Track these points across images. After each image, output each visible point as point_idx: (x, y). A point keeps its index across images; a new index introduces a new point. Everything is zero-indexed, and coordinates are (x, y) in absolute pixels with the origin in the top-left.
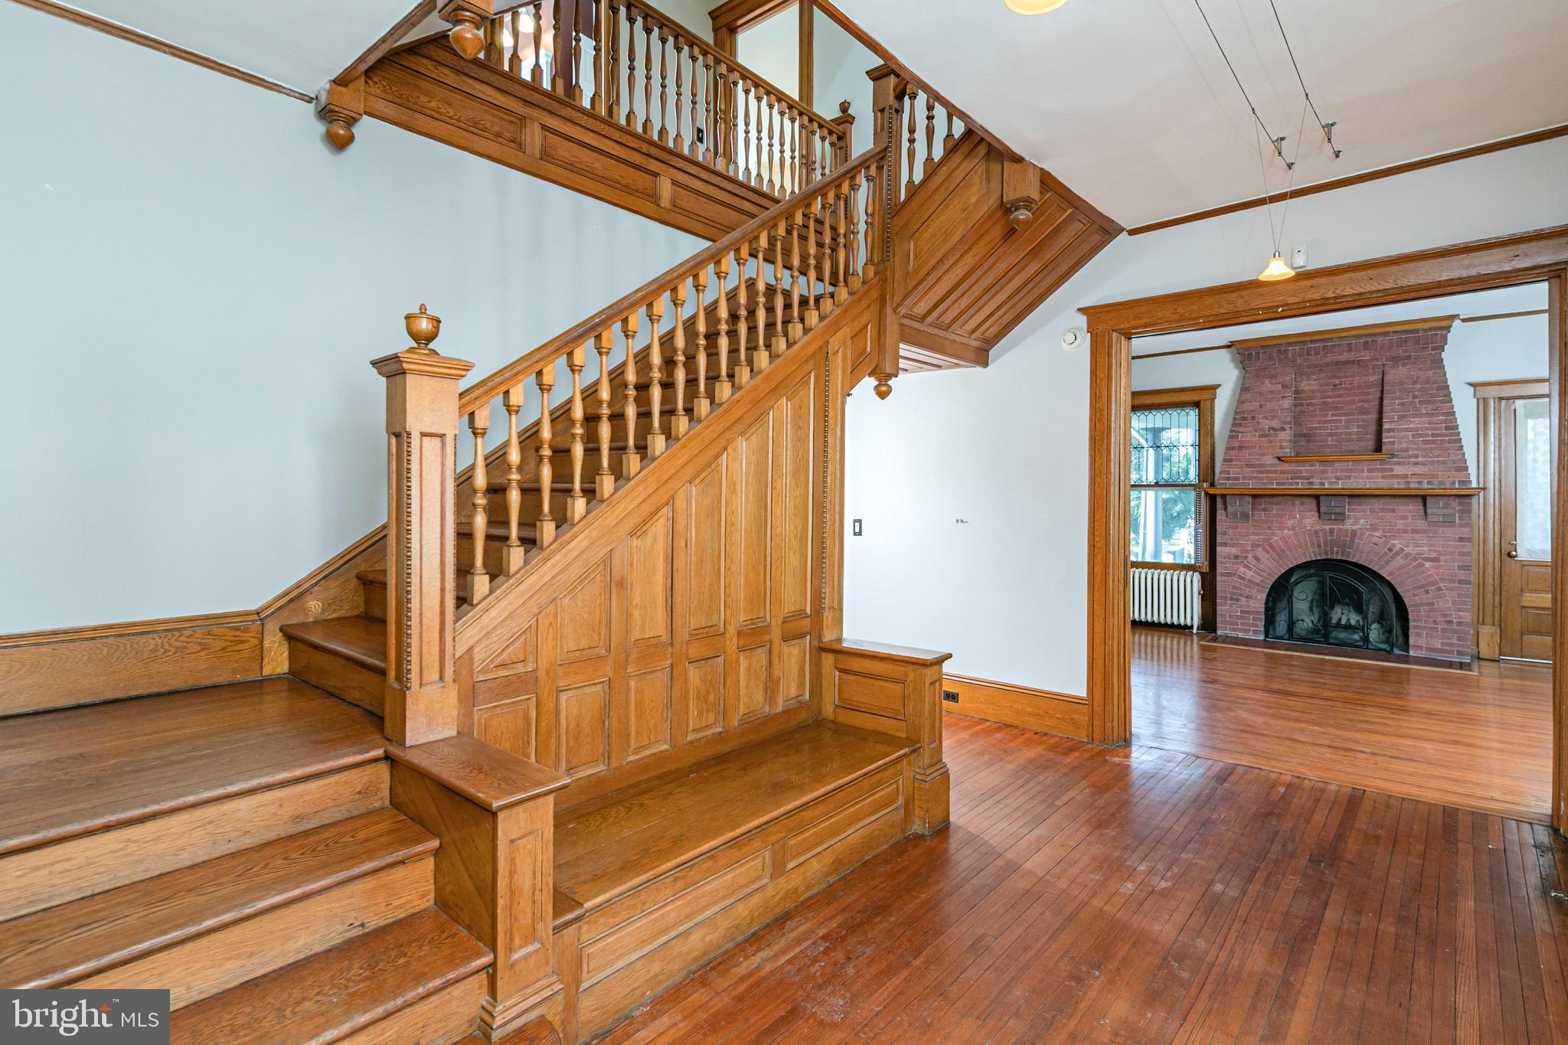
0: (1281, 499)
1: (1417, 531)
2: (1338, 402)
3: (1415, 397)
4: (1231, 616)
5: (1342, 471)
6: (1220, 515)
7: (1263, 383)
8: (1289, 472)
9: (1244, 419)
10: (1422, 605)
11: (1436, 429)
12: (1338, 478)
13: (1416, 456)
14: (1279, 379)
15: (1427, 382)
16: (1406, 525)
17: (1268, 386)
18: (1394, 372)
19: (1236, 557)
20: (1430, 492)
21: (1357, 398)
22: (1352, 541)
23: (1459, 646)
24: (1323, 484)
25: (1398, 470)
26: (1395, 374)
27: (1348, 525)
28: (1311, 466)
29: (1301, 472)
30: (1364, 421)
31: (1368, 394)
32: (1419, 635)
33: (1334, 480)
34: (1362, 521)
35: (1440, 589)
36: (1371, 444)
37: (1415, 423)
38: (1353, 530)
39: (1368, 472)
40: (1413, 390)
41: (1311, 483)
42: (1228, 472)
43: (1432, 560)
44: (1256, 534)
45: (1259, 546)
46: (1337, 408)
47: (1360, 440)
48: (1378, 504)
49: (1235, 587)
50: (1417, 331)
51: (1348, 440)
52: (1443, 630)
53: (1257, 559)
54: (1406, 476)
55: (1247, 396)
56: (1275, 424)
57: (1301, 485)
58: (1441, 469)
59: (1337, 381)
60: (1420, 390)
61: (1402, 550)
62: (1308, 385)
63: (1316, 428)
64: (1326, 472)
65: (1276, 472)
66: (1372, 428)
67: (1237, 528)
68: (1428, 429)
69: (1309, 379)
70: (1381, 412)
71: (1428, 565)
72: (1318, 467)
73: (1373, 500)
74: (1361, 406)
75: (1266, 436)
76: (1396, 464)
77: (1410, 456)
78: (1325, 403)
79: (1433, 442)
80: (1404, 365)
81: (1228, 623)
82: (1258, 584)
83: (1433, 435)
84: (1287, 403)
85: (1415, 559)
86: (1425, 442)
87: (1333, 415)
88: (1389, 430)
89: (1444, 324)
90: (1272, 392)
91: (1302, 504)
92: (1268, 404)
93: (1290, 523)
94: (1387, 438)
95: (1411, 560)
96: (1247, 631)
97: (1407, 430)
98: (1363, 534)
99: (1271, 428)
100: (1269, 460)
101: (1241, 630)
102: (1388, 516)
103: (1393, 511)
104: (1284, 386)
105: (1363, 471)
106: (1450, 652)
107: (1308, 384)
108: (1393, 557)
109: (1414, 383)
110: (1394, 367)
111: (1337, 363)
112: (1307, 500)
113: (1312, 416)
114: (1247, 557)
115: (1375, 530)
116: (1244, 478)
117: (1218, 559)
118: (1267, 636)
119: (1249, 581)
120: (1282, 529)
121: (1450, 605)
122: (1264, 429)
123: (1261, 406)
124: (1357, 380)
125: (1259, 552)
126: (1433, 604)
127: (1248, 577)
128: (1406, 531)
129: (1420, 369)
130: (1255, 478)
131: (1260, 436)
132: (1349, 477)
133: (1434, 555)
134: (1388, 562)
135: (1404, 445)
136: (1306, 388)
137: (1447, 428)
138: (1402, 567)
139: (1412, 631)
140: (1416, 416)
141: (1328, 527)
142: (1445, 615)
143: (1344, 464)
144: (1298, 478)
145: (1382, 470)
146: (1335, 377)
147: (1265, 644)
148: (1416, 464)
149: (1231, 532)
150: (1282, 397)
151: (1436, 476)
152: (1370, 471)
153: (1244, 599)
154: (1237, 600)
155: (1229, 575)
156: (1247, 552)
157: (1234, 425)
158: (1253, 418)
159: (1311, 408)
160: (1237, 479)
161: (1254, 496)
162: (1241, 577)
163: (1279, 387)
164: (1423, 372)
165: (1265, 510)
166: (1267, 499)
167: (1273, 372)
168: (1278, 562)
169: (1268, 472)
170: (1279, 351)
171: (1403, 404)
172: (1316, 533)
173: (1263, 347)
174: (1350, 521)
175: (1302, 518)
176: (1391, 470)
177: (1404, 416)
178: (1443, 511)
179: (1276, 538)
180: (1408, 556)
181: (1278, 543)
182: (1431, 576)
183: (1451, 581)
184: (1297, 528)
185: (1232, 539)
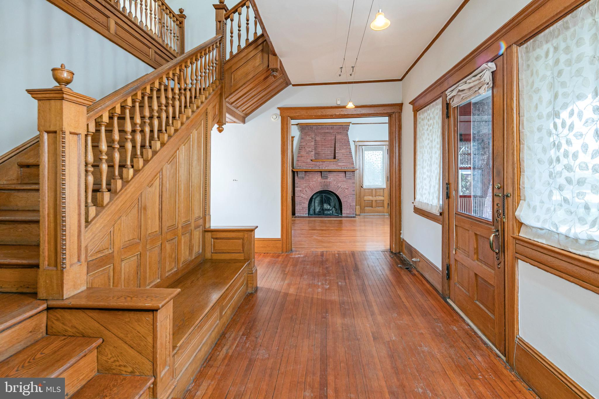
0: (312, 172)
1: (343, 181)
2: (325, 144)
3: (343, 144)
4: (299, 210)
5: (327, 164)
6: (296, 178)
7: (307, 137)
8: (314, 164)
9: (302, 148)
10: (345, 202)
12: (326, 166)
13: (343, 160)
14: (311, 136)
15: (345, 140)
16: (341, 179)
17: (308, 138)
18: (338, 136)
19: (301, 191)
20: (347, 170)
21: (329, 143)
22: (329, 185)
23: (353, 212)
24: (322, 168)
25: (340, 164)
27: (328, 180)
28: (319, 162)
29: (317, 164)
30: (331, 150)
31: (332, 142)
32: (344, 210)
34: (332, 179)
35: (349, 197)
36: (333, 157)
37: (343, 151)
40: (342, 142)
41: (319, 168)
42: (298, 164)
43: (347, 189)
44: (306, 184)
45: (307, 187)
46: (325, 146)
47: (330, 155)
48: (335, 174)
49: (300, 201)
50: (342, 125)
51: (328, 155)
52: (349, 208)
53: (306, 191)
54: (341, 166)
55: (302, 141)
56: (310, 150)
57: (317, 169)
58: (349, 164)
59: (325, 138)
60: (344, 142)
61: (341, 187)
62: (318, 139)
63: (320, 151)
64: (323, 164)
65: (311, 164)
66: (333, 152)
67: (301, 182)
68: (345, 153)
69: (318, 137)
70: (335, 148)
71: (346, 190)
72: (321, 163)
73: (334, 173)
74: (331, 146)
75: (308, 153)
76: (339, 162)
78: (322, 144)
79: (347, 156)
80: (340, 135)
81: (299, 212)
82: (306, 199)
84: (313, 143)
85: (344, 189)
86: (345, 156)
87: (324, 148)
88: (337, 153)
89: (348, 124)
90: (309, 140)
92: (308, 143)
93: (314, 180)
94: (337, 155)
96: (304, 214)
97: (341, 153)
98: (332, 182)
99: (309, 151)
100: (309, 161)
101: (302, 214)
102: (337, 177)
103: (338, 176)
104: (312, 138)
105: (331, 164)
106: (351, 214)
108: (339, 188)
109: (342, 140)
111: (325, 133)
112: (318, 173)
113: (319, 148)
114: (303, 191)
115: (335, 181)
116: (303, 166)
117: (296, 192)
118: (308, 215)
119: (304, 198)
120: (312, 182)
121: (351, 201)
122: (307, 151)
123: (306, 144)
124: (330, 138)
125: (307, 189)
126: (347, 201)
127: (304, 197)
128: (341, 181)
130: (305, 166)
131: (306, 153)
132: (328, 166)
134: (337, 190)
135: (341, 157)
137: (350, 153)
138: (341, 191)
139: (343, 209)
140: (343, 149)
141: (324, 181)
142: (350, 204)
143: (327, 162)
144: (316, 166)
145: (336, 164)
146: (324, 137)
147: (309, 217)
148: (343, 162)
149: (299, 183)
151: (348, 166)
152: (333, 164)
153: (303, 204)
154: (301, 204)
155: (299, 196)
156: (304, 189)
157: (299, 149)
158: (304, 147)
159: (319, 145)
160: (301, 166)
161: (305, 172)
162: (302, 197)
163: (311, 138)
164: (344, 137)
165: (308, 176)
166: (308, 173)
167: (309, 134)
168: (311, 192)
169: (309, 164)
170: (311, 128)
171: (340, 146)
172: (321, 183)
173: (306, 126)
174: (329, 179)
175: (317, 178)
176: (338, 164)
177: (340, 149)
178: (349, 176)
179: (311, 184)
180: (342, 188)
181: (311, 186)
182: (347, 193)
183: (351, 194)
184: (316, 181)
185: (299, 185)
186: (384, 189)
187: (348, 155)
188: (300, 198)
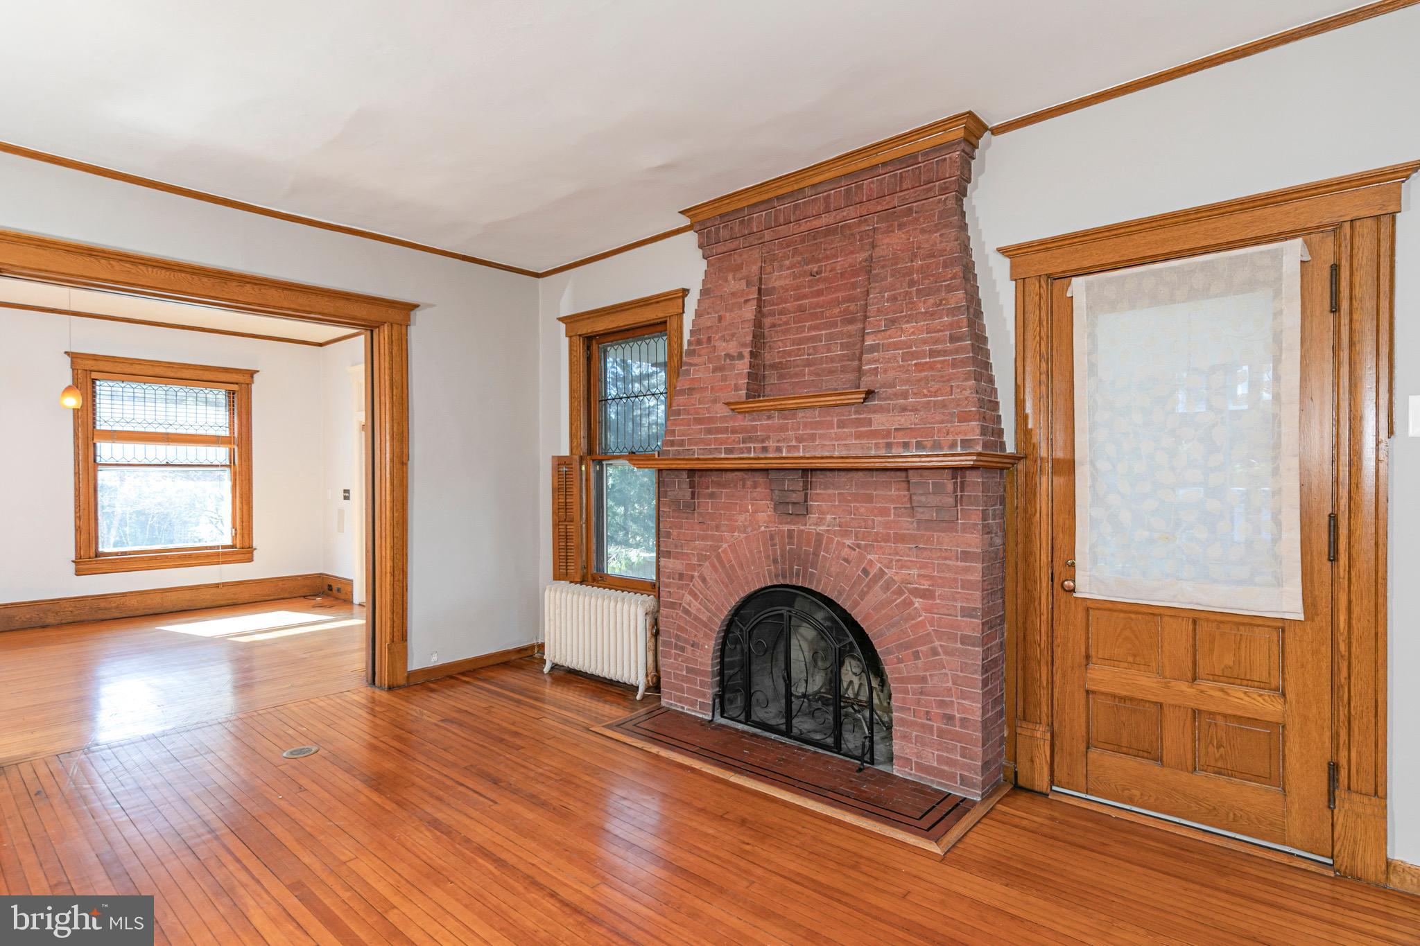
0: (730, 475)
1: (900, 538)
2: (818, 305)
3: (912, 283)
5: (805, 425)
6: (663, 504)
7: (726, 280)
8: (743, 430)
10: (911, 680)
11: (936, 342)
12: (799, 439)
13: (905, 395)
14: (744, 272)
15: (932, 256)
16: (887, 525)
17: (734, 284)
18: (887, 241)
19: (681, 576)
21: (840, 295)
22: (816, 554)
23: (964, 766)
25: (880, 422)
26: (888, 244)
27: (811, 526)
28: (769, 418)
29: (754, 428)
31: (854, 286)
32: (906, 738)
33: (794, 443)
34: (829, 517)
35: (934, 652)
36: (850, 377)
37: (910, 332)
38: (818, 534)
39: (839, 427)
40: (910, 271)
41: (765, 449)
42: (674, 431)
43: (926, 594)
44: (703, 538)
45: (706, 558)
46: (814, 316)
47: (842, 369)
48: (849, 485)
49: (680, 628)
50: (911, 159)
51: (831, 372)
52: (941, 733)
53: (704, 580)
54: (888, 433)
55: (706, 304)
56: (732, 347)
57: (751, 454)
58: (938, 417)
59: (815, 269)
61: (882, 573)
62: (779, 279)
63: (789, 353)
64: (783, 428)
65: (725, 430)
67: (681, 528)
68: (925, 342)
69: (781, 268)
70: (864, 318)
71: (918, 603)
72: (777, 421)
73: (843, 478)
74: (846, 311)
75: (722, 368)
76: (880, 410)
77: (896, 396)
78: (801, 309)
79: (931, 366)
80: (901, 226)
81: (676, 687)
82: (705, 624)
83: (933, 353)
84: (749, 312)
85: (900, 592)
86: (920, 367)
87: (812, 328)
88: (874, 348)
90: (734, 295)
91: (755, 486)
92: (728, 314)
93: (741, 519)
95: (893, 593)
96: (693, 704)
97: (896, 346)
98: (830, 541)
99: (730, 356)
100: (720, 409)
101: (686, 702)
102: (863, 508)
103: (869, 499)
104: (748, 284)
105: (832, 426)
106: (951, 777)
107: (780, 277)
108: (870, 584)
110: (889, 231)
111: (815, 234)
112: (759, 479)
113: (785, 332)
114: (692, 577)
115: (846, 534)
116: (691, 442)
117: (662, 579)
120: (732, 530)
121: (950, 684)
122: (719, 357)
123: (720, 319)
124: (841, 263)
125: (707, 570)
126: (923, 679)
127: (693, 611)
128: (886, 539)
129: (923, 231)
130: (703, 441)
131: (715, 370)
132: (813, 437)
133: (925, 585)
134: (863, 595)
135: (891, 374)
136: (777, 284)
138: (882, 606)
139: (897, 730)
140: (909, 319)
141: (786, 528)
142: (942, 704)
143: (808, 413)
144: (750, 440)
145: (858, 422)
146: (814, 260)
148: (901, 409)
150: (746, 301)
152: (842, 424)
153: (690, 647)
154: (683, 649)
155: (672, 605)
158: (709, 339)
159: (784, 318)
160: (682, 443)
162: (687, 612)
163: (743, 284)
164: (926, 236)
165: (712, 496)
166: (714, 477)
167: (738, 261)
168: (727, 587)
169: (719, 431)
170: (742, 222)
171: (894, 299)
172: (772, 538)
173: (722, 216)
174: (814, 517)
175: (755, 511)
176: (870, 422)
177: (894, 321)
178: (934, 500)
179: (725, 545)
180: (887, 587)
181: (725, 551)
182: (922, 624)
183: (952, 637)
184: (749, 530)
185: (676, 547)
186: (1281, 627)
187: (945, 352)
188: (677, 613)
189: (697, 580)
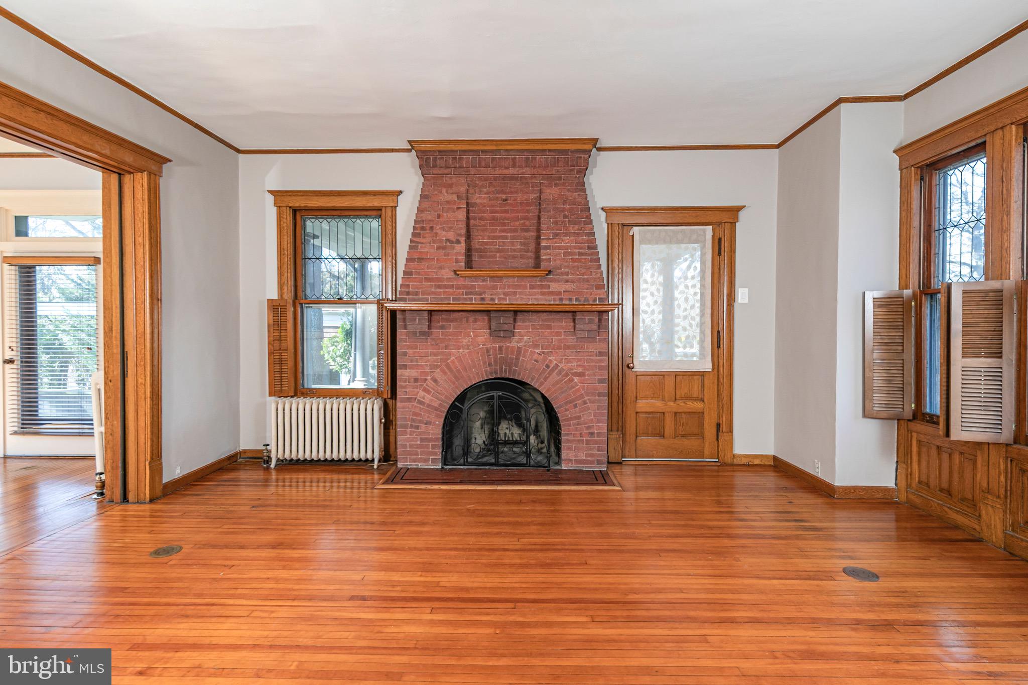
0: (456, 315)
1: (567, 347)
2: (505, 218)
3: (565, 216)
4: (411, 446)
5: (509, 287)
6: (401, 334)
7: (441, 192)
8: (465, 287)
9: (423, 229)
10: (571, 419)
11: (581, 248)
12: (506, 294)
13: (567, 274)
14: (455, 189)
15: (574, 204)
16: (560, 341)
17: (446, 196)
18: (548, 191)
19: (416, 380)
20: (581, 308)
21: (520, 215)
22: (517, 359)
23: (598, 456)
24: (492, 299)
25: (554, 287)
26: (550, 194)
27: (514, 343)
28: (483, 281)
29: (473, 286)
30: (525, 238)
31: (528, 211)
32: (569, 449)
33: (502, 296)
34: (525, 338)
35: (585, 403)
36: (531, 262)
37: (566, 241)
38: (518, 347)
39: (530, 288)
40: (564, 210)
41: (483, 299)
42: (408, 286)
43: (579, 375)
44: (435, 354)
45: (437, 367)
46: (504, 224)
47: (522, 257)
48: (539, 320)
49: (414, 414)
50: (565, 152)
51: (514, 257)
52: (588, 442)
53: (435, 381)
54: (559, 293)
55: (426, 205)
56: (451, 235)
57: (474, 302)
58: (586, 286)
59: (503, 197)
60: (570, 210)
61: (557, 366)
62: (479, 198)
63: (487, 244)
64: (495, 288)
65: (452, 286)
66: (532, 246)
67: (416, 348)
68: (575, 247)
69: (480, 192)
70: (538, 230)
71: (576, 379)
72: (489, 283)
73: (534, 316)
74: (524, 224)
75: (444, 248)
76: (552, 281)
77: (562, 274)
78: (494, 218)
79: (579, 260)
80: (556, 185)
81: (410, 454)
82: (436, 409)
83: (580, 254)
84: (462, 215)
85: (567, 375)
86: (573, 260)
87: (501, 231)
88: (547, 248)
89: (587, 147)
90: (448, 202)
91: (475, 321)
92: (445, 214)
93: (465, 341)
94: (545, 255)
95: (563, 376)
96: (426, 461)
97: (560, 248)
98: (526, 351)
99: (448, 240)
100: (447, 273)
101: (420, 460)
102: (546, 332)
103: (550, 327)
104: (458, 197)
105: (525, 287)
106: (592, 462)
107: (480, 197)
108: (550, 374)
109: (565, 203)
110: (550, 186)
111: (504, 177)
112: (479, 316)
113: (483, 231)
114: (426, 380)
115: (536, 346)
116: (423, 293)
117: (398, 383)
118: (445, 462)
119: (429, 406)
120: (458, 348)
121: (592, 417)
122: (441, 241)
123: (439, 216)
124: (520, 197)
125: (438, 374)
126: (579, 417)
127: (427, 401)
128: (559, 348)
129: (569, 190)
130: (434, 293)
131: (438, 248)
132: (515, 294)
133: (580, 370)
134: (546, 379)
135: (558, 262)
136: (478, 201)
137: (589, 248)
138: (557, 383)
139: (564, 445)
140: (566, 235)
141: (497, 345)
142: (588, 428)
143: (511, 280)
144: (471, 293)
145: (542, 287)
146: (502, 192)
147: (445, 477)
148: (567, 281)
149: (410, 352)
150: (458, 208)
151: (582, 294)
152: (532, 287)
153: (423, 425)
154: (417, 427)
155: (409, 400)
156: (426, 374)
157: (414, 235)
158: (432, 228)
159: (483, 222)
160: (416, 293)
161: (431, 312)
162: (421, 402)
163: (455, 197)
164: (570, 194)
165: (442, 327)
166: (444, 316)
167: (449, 181)
168: (454, 383)
169: (446, 287)
170: (454, 159)
171: (556, 223)
172: (488, 351)
173: (440, 151)
174: (516, 338)
175: (476, 336)
176: (549, 287)
177: (557, 235)
178: (587, 327)
179: (453, 358)
180: (559, 373)
181: (453, 362)
182: (578, 390)
183: (593, 394)
184: (471, 347)
185: (412, 361)
186: (703, 374)
187: (586, 254)
188: (413, 405)
189: (430, 382)
